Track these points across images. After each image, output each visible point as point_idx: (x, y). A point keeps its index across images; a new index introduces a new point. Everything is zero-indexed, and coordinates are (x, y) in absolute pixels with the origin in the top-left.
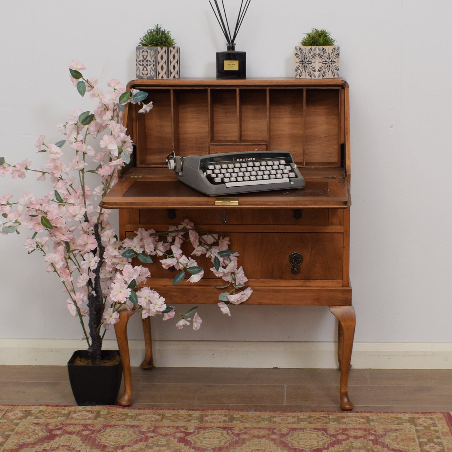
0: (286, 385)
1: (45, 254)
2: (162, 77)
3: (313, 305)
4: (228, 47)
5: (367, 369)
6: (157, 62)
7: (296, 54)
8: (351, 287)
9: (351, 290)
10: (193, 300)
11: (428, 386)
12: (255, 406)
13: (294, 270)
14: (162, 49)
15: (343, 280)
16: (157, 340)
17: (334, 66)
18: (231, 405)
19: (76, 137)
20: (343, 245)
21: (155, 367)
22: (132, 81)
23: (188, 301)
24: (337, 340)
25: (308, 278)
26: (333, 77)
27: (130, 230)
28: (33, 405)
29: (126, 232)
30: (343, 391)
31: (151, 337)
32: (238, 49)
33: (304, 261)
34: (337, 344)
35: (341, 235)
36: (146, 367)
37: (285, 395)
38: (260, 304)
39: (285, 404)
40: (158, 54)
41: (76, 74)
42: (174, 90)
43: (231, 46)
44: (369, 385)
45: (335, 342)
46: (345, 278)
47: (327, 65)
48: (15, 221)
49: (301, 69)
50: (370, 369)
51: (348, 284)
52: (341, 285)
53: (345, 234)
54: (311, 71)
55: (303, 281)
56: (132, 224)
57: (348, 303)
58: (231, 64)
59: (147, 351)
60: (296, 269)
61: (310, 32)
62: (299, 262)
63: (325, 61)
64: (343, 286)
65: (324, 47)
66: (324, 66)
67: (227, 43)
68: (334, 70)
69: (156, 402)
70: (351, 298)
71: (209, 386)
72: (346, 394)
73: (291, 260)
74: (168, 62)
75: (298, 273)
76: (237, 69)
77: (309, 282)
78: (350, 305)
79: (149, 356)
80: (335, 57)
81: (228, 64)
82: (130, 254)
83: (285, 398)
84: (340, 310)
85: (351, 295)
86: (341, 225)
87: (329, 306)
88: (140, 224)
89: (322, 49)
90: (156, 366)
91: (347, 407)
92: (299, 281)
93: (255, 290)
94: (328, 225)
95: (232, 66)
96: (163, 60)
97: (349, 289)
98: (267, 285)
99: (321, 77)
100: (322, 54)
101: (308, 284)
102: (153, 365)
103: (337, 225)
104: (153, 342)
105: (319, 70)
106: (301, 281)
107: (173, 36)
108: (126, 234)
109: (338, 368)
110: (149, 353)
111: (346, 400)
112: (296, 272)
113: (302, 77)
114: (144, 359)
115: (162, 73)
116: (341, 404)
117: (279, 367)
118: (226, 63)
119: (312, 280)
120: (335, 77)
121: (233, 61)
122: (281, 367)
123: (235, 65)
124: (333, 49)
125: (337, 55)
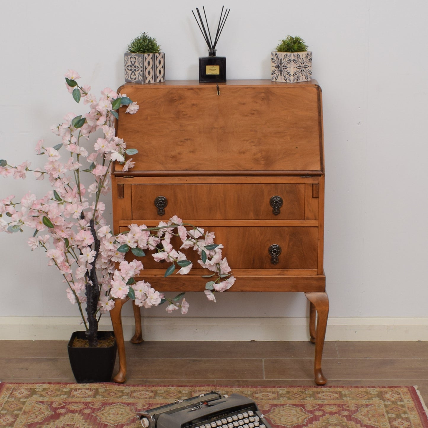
0: (264, 359)
1: (47, 250)
2: (149, 81)
3: (290, 291)
4: (209, 53)
5: (335, 341)
6: (145, 68)
7: (272, 59)
8: (325, 276)
9: (325, 278)
10: (181, 288)
11: (392, 359)
12: (237, 381)
13: (273, 260)
14: (149, 55)
15: (317, 269)
16: (145, 317)
17: (307, 70)
18: (215, 380)
19: (70, 140)
20: (318, 237)
21: (143, 341)
22: (121, 86)
23: (177, 288)
24: (309, 316)
25: (286, 267)
26: (306, 80)
27: (123, 226)
28: (37, 383)
29: (119, 227)
30: (317, 367)
31: (140, 315)
32: (218, 54)
33: (282, 252)
34: (309, 319)
35: (316, 229)
36: (137, 342)
37: (264, 370)
38: (242, 291)
39: (264, 379)
40: (145, 61)
41: (71, 83)
43: (212, 52)
44: (339, 359)
45: (307, 317)
46: (319, 267)
47: (301, 69)
48: (18, 221)
49: (277, 73)
50: (338, 341)
51: (322, 273)
52: (316, 273)
53: (319, 227)
54: (287, 75)
55: (281, 270)
56: (124, 220)
57: (322, 289)
58: (212, 69)
59: (136, 328)
60: (275, 259)
61: (285, 38)
62: (278, 253)
63: (299, 66)
64: (318, 275)
65: (299, 53)
66: (298, 71)
67: (209, 49)
68: (308, 74)
69: (148, 378)
70: (325, 285)
71: (194, 361)
72: (320, 371)
73: (270, 251)
74: (154, 68)
75: (277, 263)
76: (218, 73)
77: (287, 271)
78: (324, 291)
79: (139, 332)
80: (308, 62)
81: (210, 69)
82: (125, 249)
83: (264, 372)
84: (314, 296)
85: (325, 282)
86: (316, 219)
87: (305, 292)
88: (132, 220)
89: (296, 56)
90: (145, 340)
91: (321, 382)
92: (278, 270)
93: (237, 279)
94: (304, 220)
95: (214, 71)
96: (150, 65)
97: (323, 277)
98: (248, 274)
99: (296, 81)
100: (297, 60)
101: (286, 272)
102: (142, 339)
103: (313, 220)
104: (142, 319)
105: (294, 75)
106: (280, 270)
107: (158, 42)
108: (119, 229)
109: (310, 341)
110: (139, 329)
111: (320, 376)
112: (275, 262)
113: (277, 81)
114: (134, 335)
115: (149, 78)
116: (316, 379)
117: (256, 340)
118: (208, 68)
119: (289, 269)
120: (308, 80)
121: (214, 66)
122: (258, 341)
123: (216, 69)
124: (306, 54)
125: (310, 60)
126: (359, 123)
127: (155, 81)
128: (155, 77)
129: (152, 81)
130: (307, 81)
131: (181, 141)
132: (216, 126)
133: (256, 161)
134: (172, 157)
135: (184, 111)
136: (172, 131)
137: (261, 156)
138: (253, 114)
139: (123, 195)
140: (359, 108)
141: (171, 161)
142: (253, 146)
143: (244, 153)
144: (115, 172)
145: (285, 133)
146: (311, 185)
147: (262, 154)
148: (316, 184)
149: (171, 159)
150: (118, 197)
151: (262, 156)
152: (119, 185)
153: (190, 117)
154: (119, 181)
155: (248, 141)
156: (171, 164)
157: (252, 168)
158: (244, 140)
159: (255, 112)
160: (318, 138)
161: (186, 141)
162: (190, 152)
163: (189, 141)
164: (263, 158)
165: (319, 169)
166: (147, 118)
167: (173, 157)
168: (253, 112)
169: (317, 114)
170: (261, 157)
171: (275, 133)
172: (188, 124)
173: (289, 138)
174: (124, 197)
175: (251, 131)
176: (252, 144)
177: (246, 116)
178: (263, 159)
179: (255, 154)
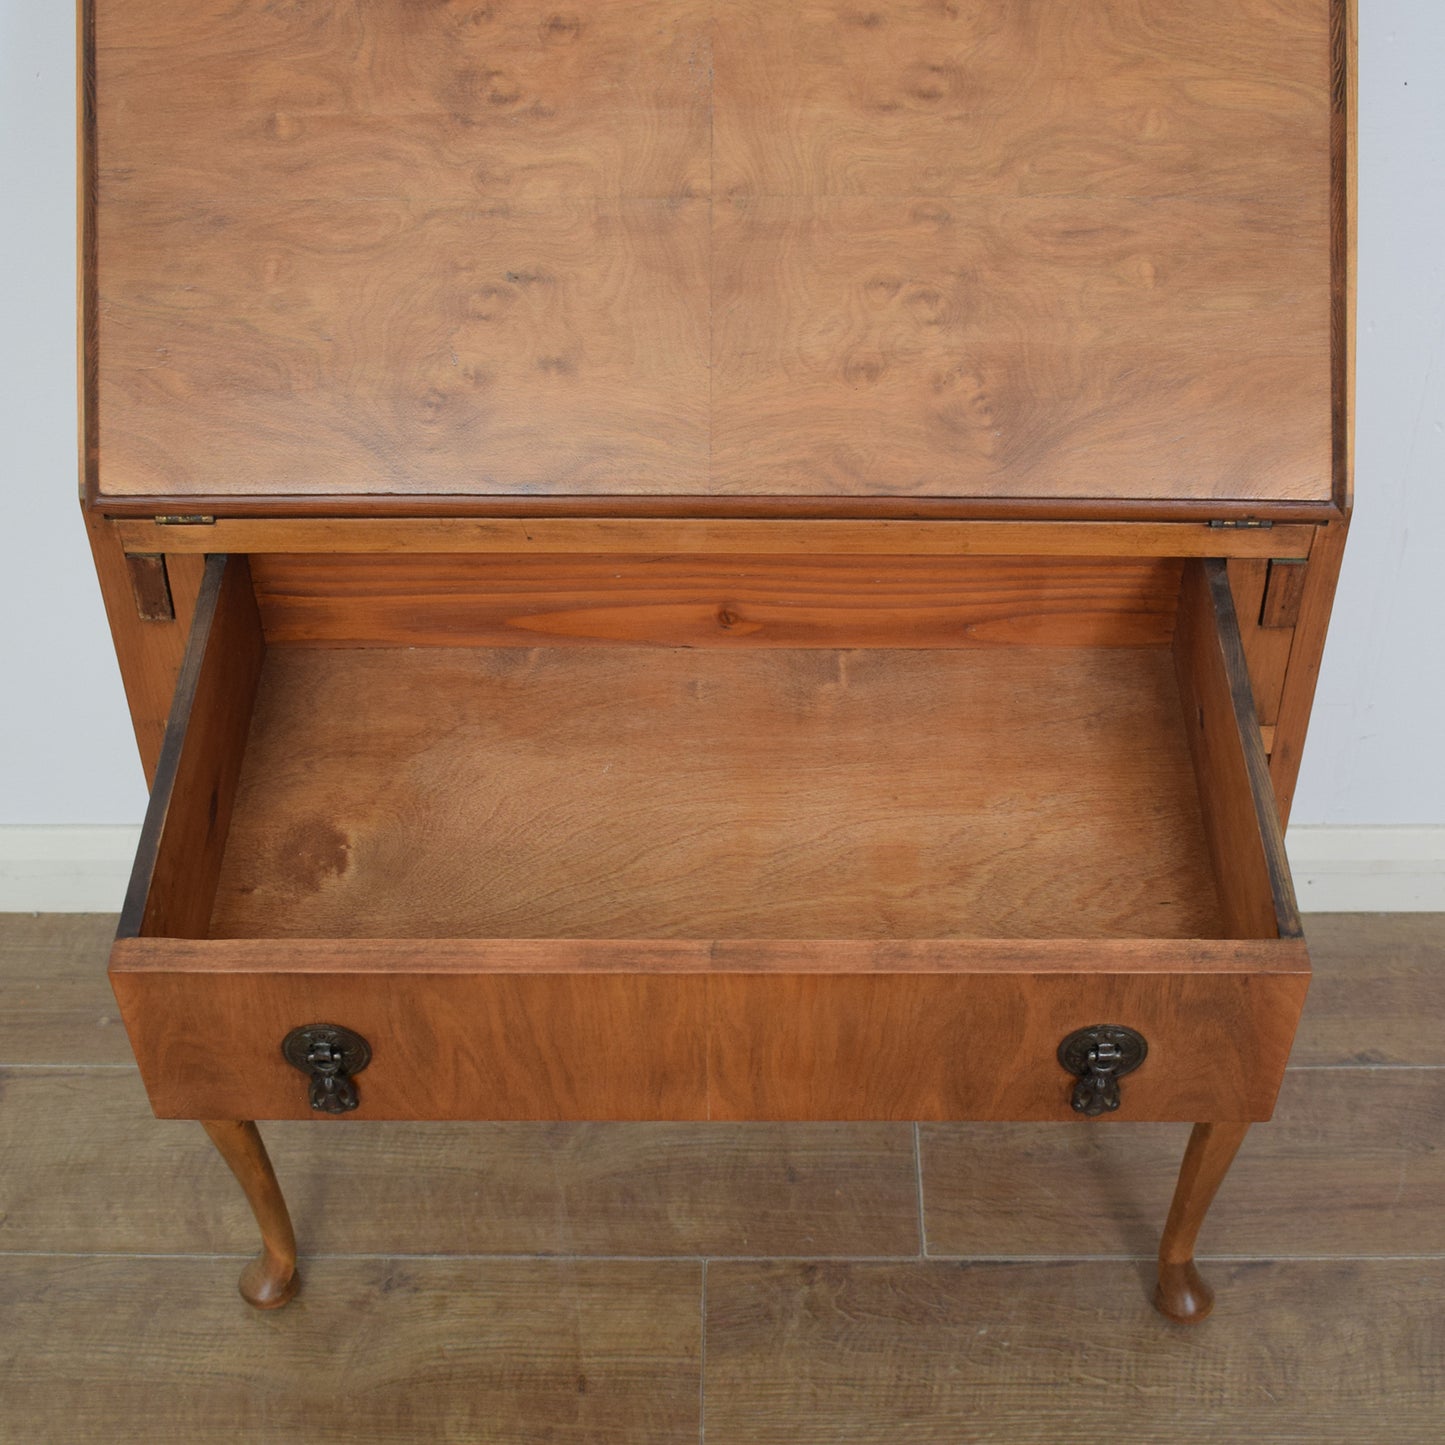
30: (1177, 1258)
37: (920, 1169)
39: (926, 1251)
131: (489, 291)
132: (701, 183)
133: (948, 428)
134: (434, 399)
135: (497, 73)
136: (427, 217)
137: (974, 401)
138: (929, 96)
139: (169, 609)
141: (433, 429)
142: (930, 323)
143: (872, 372)
144: (100, 500)
145: (1127, 232)
146: (1264, 568)
147: (981, 380)
148: (1290, 565)
149: (429, 414)
150: (141, 616)
151: (982, 397)
152: (135, 561)
153: (537, 112)
154: (131, 541)
155: (898, 286)
156: (432, 449)
157: (919, 484)
158: (877, 283)
159: (943, 85)
160: (1327, 272)
161: (515, 286)
162: (546, 364)
163: (534, 285)
164: (987, 410)
165: (1322, 491)
166: (271, 122)
167: (442, 401)
168: (930, 81)
169: (1325, 97)
170: (980, 404)
171: (1067, 233)
172: (530, 167)
173: (1147, 269)
174: (173, 615)
175: (917, 216)
176: (926, 312)
177: (889, 108)
178: (987, 421)
179: (938, 383)
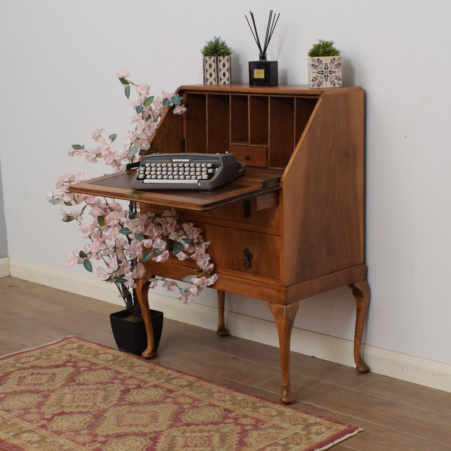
1: (81, 223)
2: (211, 83)
3: (258, 298)
4: (260, 57)
6: (205, 70)
14: (210, 58)
15: (280, 280)
17: (333, 76)
20: (280, 247)
25: (256, 273)
26: (332, 86)
30: (283, 384)
33: (253, 258)
35: (278, 238)
39: (254, 386)
40: (206, 63)
42: (208, 95)
43: (263, 56)
47: (324, 75)
48: (61, 196)
52: (279, 284)
57: (282, 302)
58: (258, 73)
61: (317, 43)
62: (250, 258)
63: (321, 71)
64: (280, 286)
65: (319, 58)
66: (320, 76)
67: (260, 53)
68: (334, 80)
72: (286, 388)
74: (217, 70)
75: (249, 267)
76: (263, 77)
80: (334, 67)
81: (257, 73)
87: (269, 302)
88: (151, 208)
89: (316, 60)
92: (250, 275)
94: (269, 227)
95: (260, 74)
96: (212, 68)
98: (229, 274)
99: (316, 87)
100: (317, 64)
103: (275, 228)
105: (313, 80)
106: (252, 275)
110: (220, 322)
111: (285, 393)
115: (211, 80)
117: (316, 357)
118: (256, 71)
119: (258, 276)
120: (336, 87)
121: (260, 70)
122: (318, 357)
123: (261, 73)
124: (332, 59)
125: (338, 65)
126: (406, 137)
127: (218, 83)
128: (218, 79)
129: (214, 83)
130: (334, 88)
140: (406, 120)
